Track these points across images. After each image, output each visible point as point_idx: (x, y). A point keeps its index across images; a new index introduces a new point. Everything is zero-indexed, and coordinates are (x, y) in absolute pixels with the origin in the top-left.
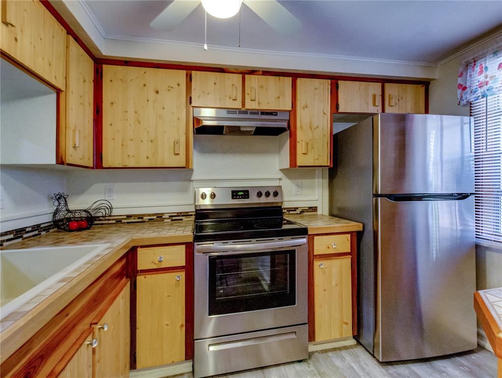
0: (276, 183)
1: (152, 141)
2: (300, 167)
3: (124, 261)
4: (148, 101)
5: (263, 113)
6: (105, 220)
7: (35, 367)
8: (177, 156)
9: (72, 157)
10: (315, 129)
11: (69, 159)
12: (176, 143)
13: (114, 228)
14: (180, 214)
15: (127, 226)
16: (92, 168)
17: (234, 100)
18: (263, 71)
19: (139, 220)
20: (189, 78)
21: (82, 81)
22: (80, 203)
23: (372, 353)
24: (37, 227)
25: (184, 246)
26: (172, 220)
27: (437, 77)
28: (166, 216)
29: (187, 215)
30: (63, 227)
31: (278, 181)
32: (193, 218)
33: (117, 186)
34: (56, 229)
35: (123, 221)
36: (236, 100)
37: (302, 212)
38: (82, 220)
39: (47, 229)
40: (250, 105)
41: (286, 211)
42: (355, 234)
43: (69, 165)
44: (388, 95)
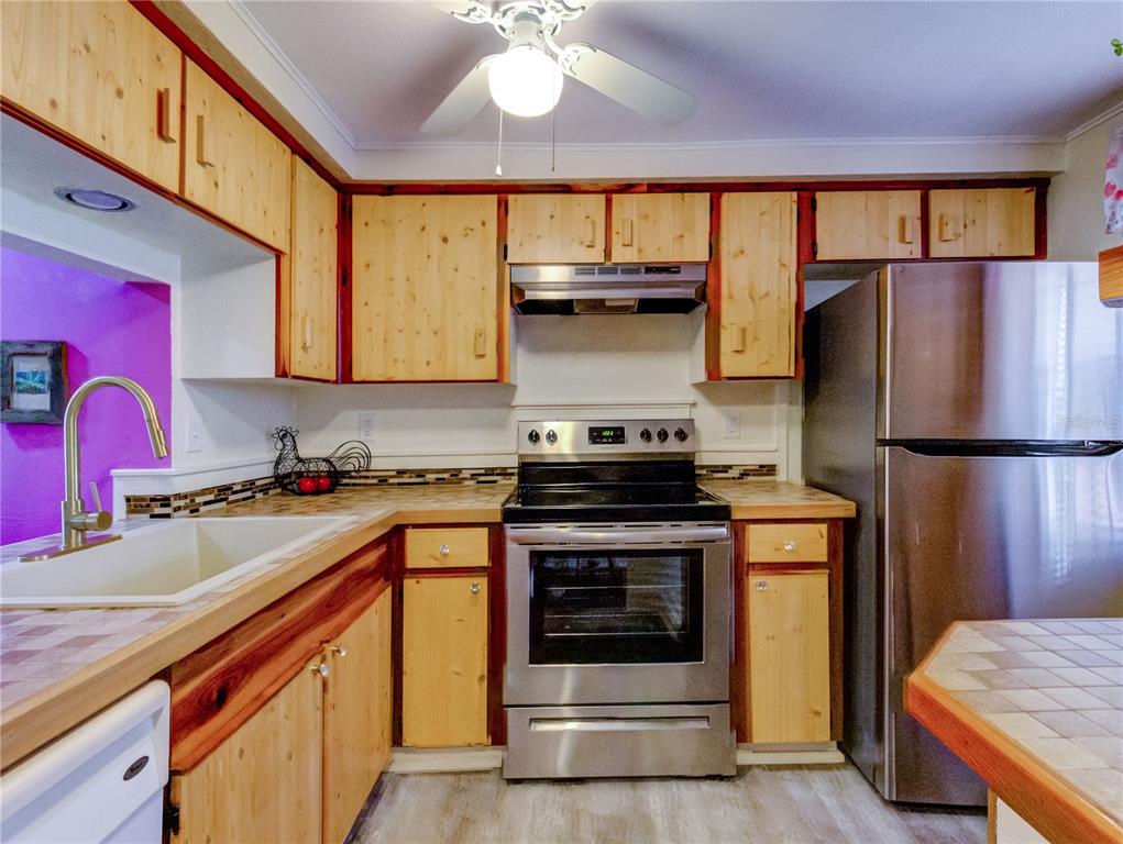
0: (684, 414)
1: (435, 333)
2: (730, 378)
3: (383, 549)
4: (429, 257)
5: (649, 270)
6: (360, 477)
7: (235, 678)
8: (480, 361)
9: (300, 364)
10: (760, 299)
11: (296, 370)
12: (480, 334)
13: (374, 493)
14: (490, 471)
15: (396, 491)
16: (336, 382)
17: (589, 246)
18: (648, 185)
19: (417, 479)
20: (503, 208)
21: (317, 230)
22: (317, 447)
23: (871, 780)
24: (249, 485)
25: (485, 530)
26: (478, 482)
27: (1066, 169)
28: (466, 474)
29: (504, 473)
30: (290, 487)
31: (688, 410)
32: (515, 480)
33: (378, 415)
34: (279, 490)
35: (391, 481)
36: (593, 247)
37: (744, 474)
38: (320, 477)
39: (265, 490)
40: (621, 255)
41: (704, 472)
42: (841, 523)
43: (295, 377)
44: (937, 217)
